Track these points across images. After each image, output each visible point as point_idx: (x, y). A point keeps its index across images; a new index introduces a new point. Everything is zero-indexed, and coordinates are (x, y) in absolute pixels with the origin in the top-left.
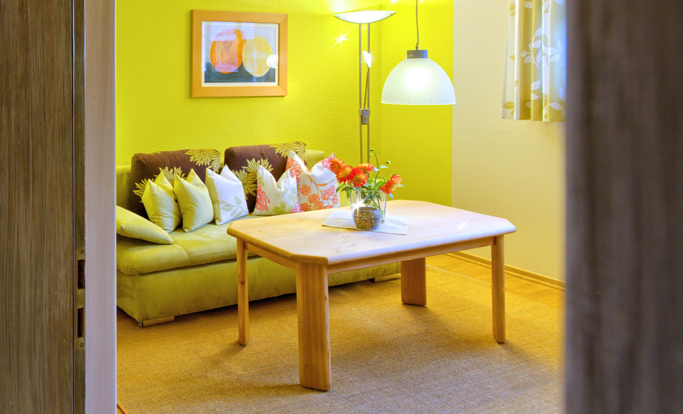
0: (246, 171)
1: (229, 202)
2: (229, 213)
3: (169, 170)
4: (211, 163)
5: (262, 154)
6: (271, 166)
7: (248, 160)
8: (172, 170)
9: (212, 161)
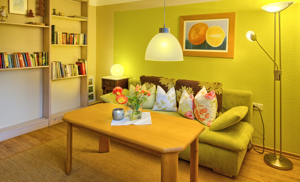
0: (181, 91)
2: (157, 107)
3: (149, 84)
7: (182, 86)
9: (168, 83)
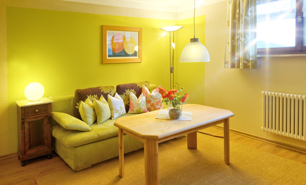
0: (125, 95)
1: (117, 109)
2: (117, 114)
3: (92, 96)
4: (110, 92)
5: (132, 87)
6: (135, 92)
7: (126, 90)
8: (93, 96)
9: (111, 91)
